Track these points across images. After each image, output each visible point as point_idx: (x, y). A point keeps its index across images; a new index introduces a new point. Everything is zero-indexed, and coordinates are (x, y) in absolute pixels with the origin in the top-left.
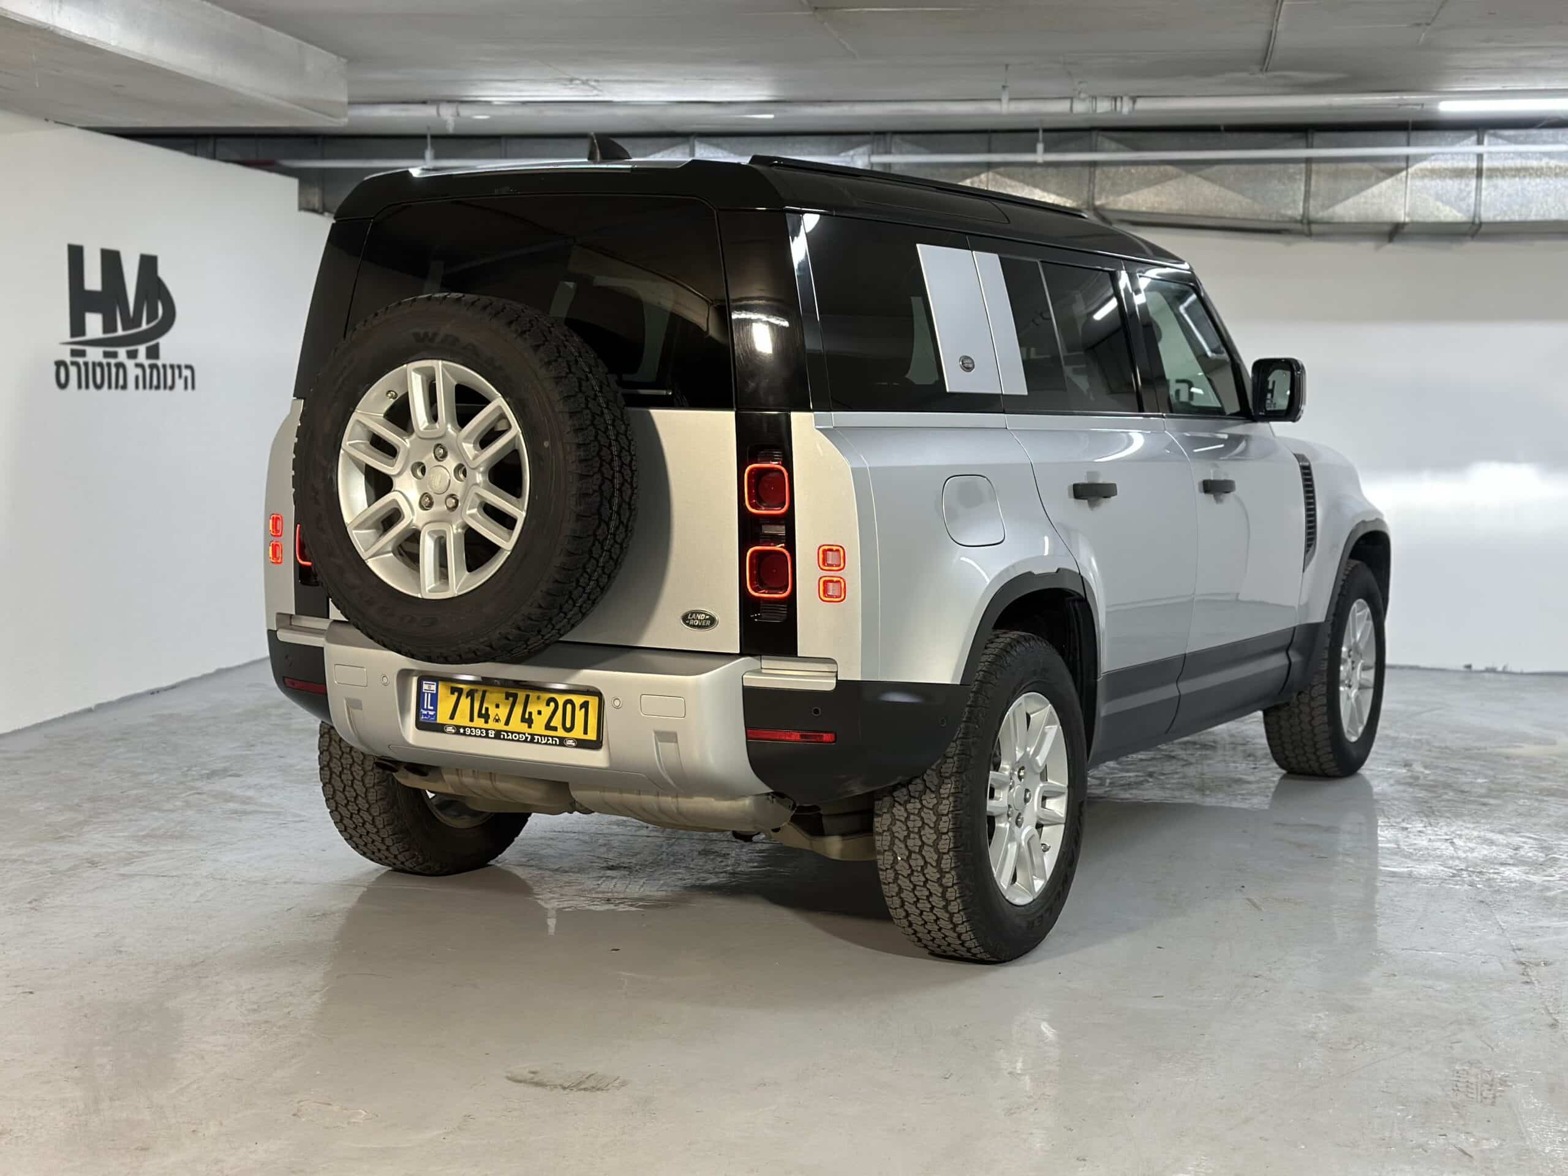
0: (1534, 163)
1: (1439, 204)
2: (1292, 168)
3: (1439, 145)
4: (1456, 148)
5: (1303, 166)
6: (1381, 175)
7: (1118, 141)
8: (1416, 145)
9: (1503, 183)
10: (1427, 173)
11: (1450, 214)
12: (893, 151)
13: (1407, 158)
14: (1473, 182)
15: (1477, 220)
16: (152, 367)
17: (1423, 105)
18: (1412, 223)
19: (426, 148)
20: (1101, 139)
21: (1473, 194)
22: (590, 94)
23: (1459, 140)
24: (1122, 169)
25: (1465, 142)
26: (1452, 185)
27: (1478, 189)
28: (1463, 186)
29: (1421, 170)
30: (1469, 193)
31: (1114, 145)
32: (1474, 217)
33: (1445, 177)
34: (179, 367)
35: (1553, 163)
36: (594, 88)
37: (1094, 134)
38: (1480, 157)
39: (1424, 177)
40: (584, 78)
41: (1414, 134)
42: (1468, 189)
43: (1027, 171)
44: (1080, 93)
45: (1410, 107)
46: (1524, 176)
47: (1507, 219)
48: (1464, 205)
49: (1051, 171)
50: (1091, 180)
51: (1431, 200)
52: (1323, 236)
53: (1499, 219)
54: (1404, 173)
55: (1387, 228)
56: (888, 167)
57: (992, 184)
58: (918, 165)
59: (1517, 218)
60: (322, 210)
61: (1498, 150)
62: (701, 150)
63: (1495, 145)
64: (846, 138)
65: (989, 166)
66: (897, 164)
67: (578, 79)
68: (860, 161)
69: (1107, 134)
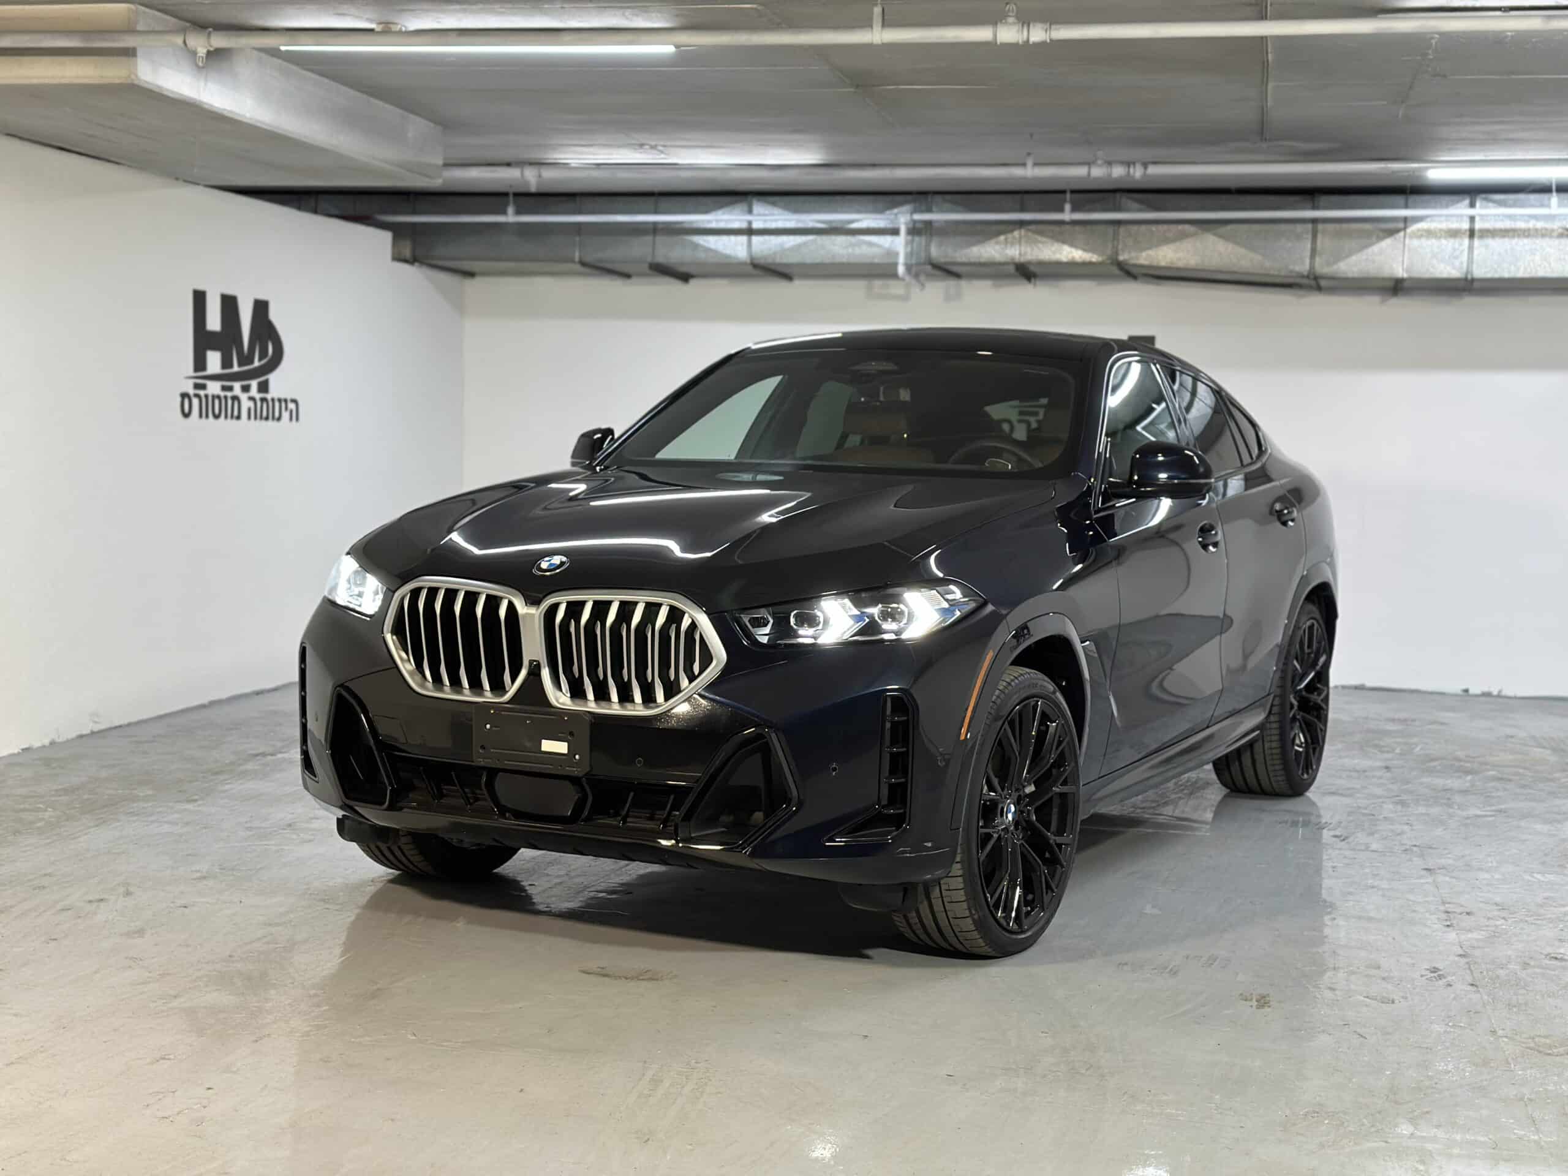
0: (1521, 225)
1: (1435, 261)
2: (1299, 228)
3: (1434, 207)
4: (1452, 211)
5: (1310, 226)
6: (1381, 234)
7: (1142, 202)
8: (1415, 207)
9: (1497, 245)
10: (1424, 234)
11: (1445, 271)
12: (934, 209)
13: (1405, 220)
14: (1466, 241)
15: (1469, 277)
16: (263, 400)
17: (1414, 172)
18: (1411, 279)
19: (506, 205)
20: (1125, 200)
21: (1466, 253)
22: (657, 157)
23: (1454, 203)
24: (1143, 228)
25: (1459, 205)
26: (1448, 244)
27: (1471, 248)
28: (1457, 246)
29: (1419, 230)
30: (1462, 251)
31: (1136, 205)
32: (1467, 273)
33: (1440, 237)
34: (286, 401)
35: (1540, 225)
36: (659, 151)
37: (1118, 195)
38: (1472, 219)
39: (1421, 236)
40: (653, 143)
41: (1413, 198)
42: (1461, 248)
43: (1056, 228)
44: (1096, 160)
46: (1513, 237)
47: (1497, 276)
48: (1457, 263)
49: (1077, 228)
50: (1116, 236)
51: (1427, 258)
52: (1331, 290)
53: (1489, 275)
54: (1402, 234)
55: (1391, 284)
56: (929, 223)
57: (1023, 240)
58: (957, 223)
59: (1506, 275)
60: (413, 260)
61: (1488, 213)
62: (759, 208)
63: (1486, 207)
64: (890, 198)
65: (1022, 224)
66: (937, 221)
67: (648, 145)
68: (904, 218)
69: (1130, 195)
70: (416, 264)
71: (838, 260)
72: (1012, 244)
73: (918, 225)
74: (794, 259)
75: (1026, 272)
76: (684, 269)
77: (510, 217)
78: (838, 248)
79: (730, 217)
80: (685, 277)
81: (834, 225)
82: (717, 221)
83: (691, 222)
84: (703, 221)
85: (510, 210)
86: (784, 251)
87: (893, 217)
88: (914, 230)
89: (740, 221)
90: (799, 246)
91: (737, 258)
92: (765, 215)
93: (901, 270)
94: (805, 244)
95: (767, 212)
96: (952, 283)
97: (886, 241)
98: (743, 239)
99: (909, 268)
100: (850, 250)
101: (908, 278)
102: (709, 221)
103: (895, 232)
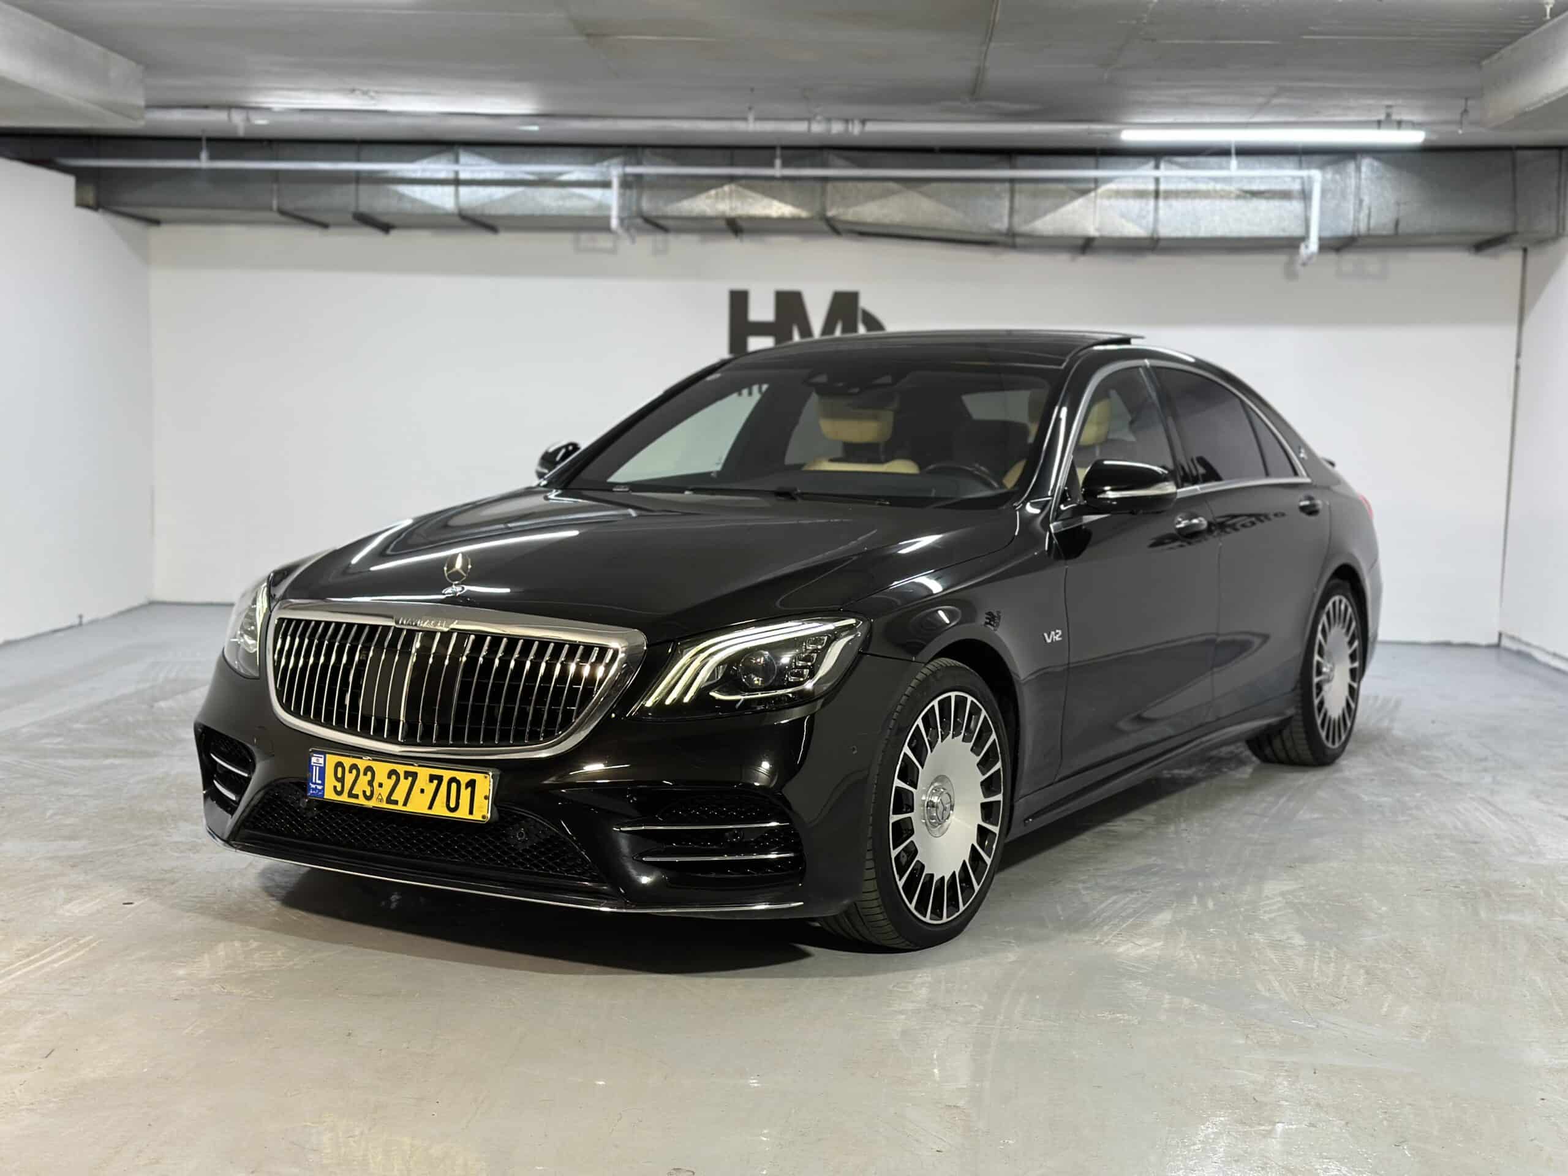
0: (1202, 187)
1: (1123, 221)
2: (998, 187)
3: (1123, 169)
4: (1138, 173)
5: (1007, 185)
6: (1074, 194)
7: (847, 159)
8: (1104, 168)
9: (1178, 204)
10: (1112, 194)
11: (1133, 230)
12: (645, 163)
13: (1097, 181)
14: (1152, 202)
15: (1155, 236)
17: (1107, 133)
18: (1102, 238)
20: (832, 156)
21: (1152, 213)
22: (368, 103)
23: (1140, 165)
24: (850, 184)
25: (1146, 167)
26: (1135, 205)
27: (1156, 209)
28: (1143, 206)
29: (1109, 191)
30: (1148, 212)
31: (841, 162)
32: (1152, 234)
33: (1128, 198)
35: (1219, 187)
36: (372, 98)
37: (825, 153)
38: (1157, 180)
39: (1109, 197)
40: (365, 88)
41: (1102, 160)
42: (1148, 208)
43: (767, 184)
44: (816, 115)
45: (1096, 135)
46: (1194, 198)
47: (1181, 235)
48: (1144, 222)
49: (787, 184)
50: (824, 193)
51: (1117, 220)
52: (1026, 248)
53: (1174, 235)
54: (1092, 194)
55: (1080, 242)
56: (639, 177)
57: (734, 195)
58: (668, 176)
59: (1189, 235)
60: (96, 207)
61: (1171, 175)
62: (465, 158)
63: (1172, 169)
64: (601, 150)
65: (732, 179)
66: (648, 175)
67: (359, 90)
68: (615, 171)
69: (837, 152)
70: (101, 210)
71: (547, 212)
72: (723, 199)
73: (630, 179)
74: (504, 211)
75: (735, 227)
76: (385, 219)
77: (204, 162)
78: (549, 200)
79: (439, 167)
80: (386, 228)
81: (543, 177)
82: (424, 170)
83: (395, 171)
84: (408, 171)
85: (204, 155)
86: (493, 202)
87: (604, 169)
88: (627, 183)
89: (448, 171)
90: (508, 198)
91: (443, 209)
92: (471, 165)
93: (614, 223)
94: (513, 196)
95: (474, 163)
96: (660, 237)
97: (597, 194)
98: (450, 190)
99: (622, 220)
100: (561, 203)
101: (620, 231)
102: (415, 171)
103: (606, 185)
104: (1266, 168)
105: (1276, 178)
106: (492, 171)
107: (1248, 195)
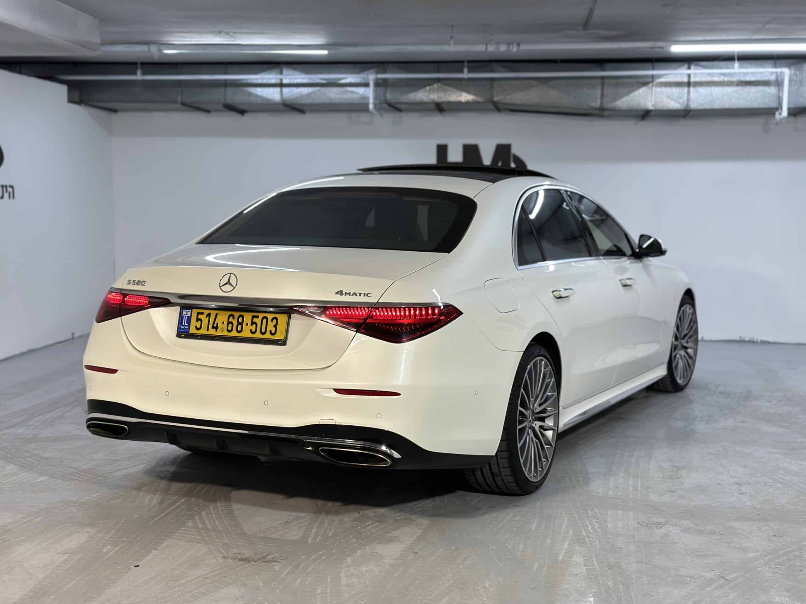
0: (716, 79)
1: (669, 100)
2: (594, 81)
3: (669, 69)
4: (677, 72)
5: (600, 81)
6: (639, 85)
7: (505, 67)
8: (657, 69)
9: (701, 89)
10: (662, 84)
11: (674, 105)
12: (388, 72)
13: (653, 77)
14: (686, 89)
15: (688, 108)
17: (662, 48)
18: (656, 110)
19: (137, 69)
20: (496, 66)
21: (686, 95)
22: (229, 40)
23: (679, 67)
24: (507, 82)
25: (682, 68)
26: (675, 91)
27: (689, 93)
28: (681, 91)
29: (660, 83)
30: (684, 94)
31: (503, 69)
32: (686, 107)
33: (671, 86)
34: (6, 187)
35: (726, 79)
36: (232, 36)
37: (493, 64)
38: (689, 76)
39: (660, 86)
40: (227, 31)
41: (656, 64)
42: (683, 92)
43: (459, 83)
44: (491, 40)
45: (656, 49)
46: (711, 86)
47: (703, 107)
48: (681, 101)
49: (470, 83)
50: (492, 87)
51: (665, 99)
52: (610, 117)
53: (699, 108)
54: (651, 85)
55: (642, 113)
56: (385, 80)
57: (440, 90)
58: (402, 80)
59: (708, 107)
60: (80, 102)
61: (698, 72)
62: (285, 71)
63: (698, 69)
64: (363, 65)
65: (438, 80)
66: (391, 79)
67: (224, 32)
68: (371, 77)
69: (500, 64)
70: (83, 105)
71: (333, 101)
72: (434, 92)
73: (380, 81)
74: (309, 101)
75: (440, 108)
76: (242, 107)
77: (139, 77)
78: (333, 94)
79: (271, 77)
80: (242, 112)
81: (330, 81)
82: (263, 79)
83: (247, 80)
84: (255, 79)
85: (139, 72)
86: (302, 96)
87: (365, 76)
88: (378, 84)
89: (276, 78)
90: (311, 94)
91: (274, 101)
92: (290, 75)
93: (371, 107)
94: (314, 92)
96: (397, 115)
97: (361, 91)
98: (278, 90)
99: (375, 105)
100: (340, 96)
101: (375, 112)
102: (258, 79)
103: (366, 85)
104: (755, 67)
105: (761, 73)
106: (302, 78)
107: (744, 84)
